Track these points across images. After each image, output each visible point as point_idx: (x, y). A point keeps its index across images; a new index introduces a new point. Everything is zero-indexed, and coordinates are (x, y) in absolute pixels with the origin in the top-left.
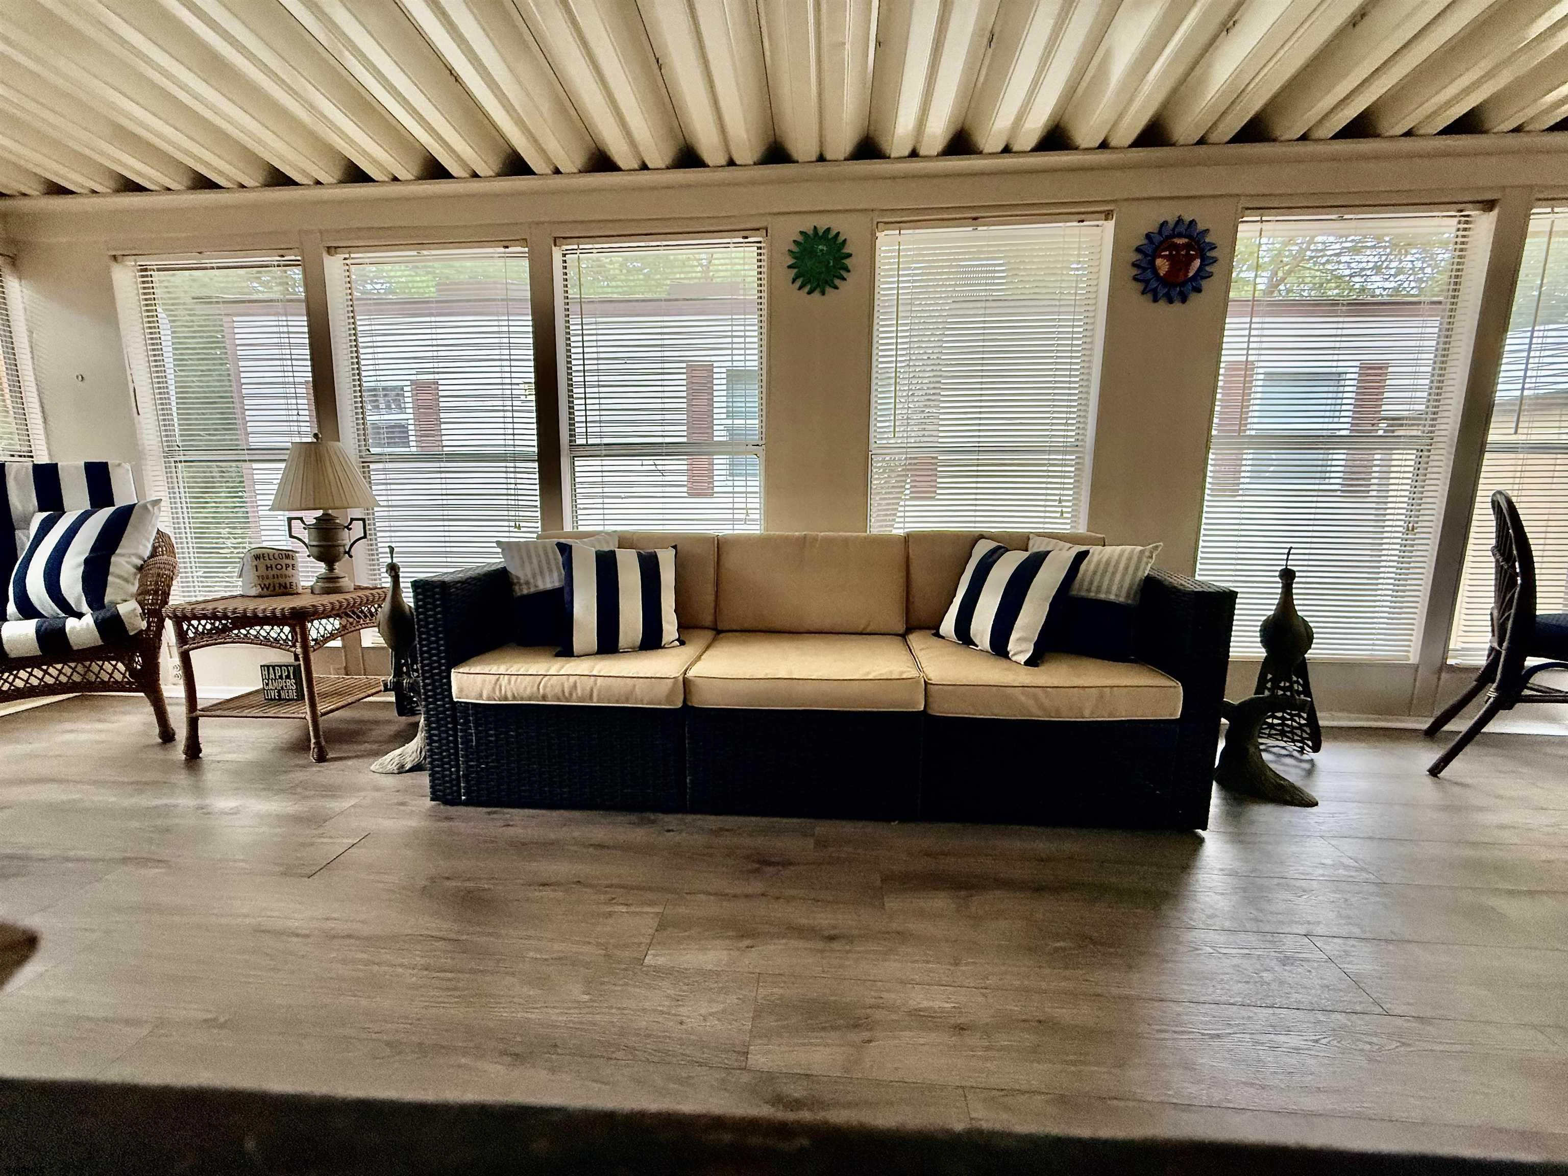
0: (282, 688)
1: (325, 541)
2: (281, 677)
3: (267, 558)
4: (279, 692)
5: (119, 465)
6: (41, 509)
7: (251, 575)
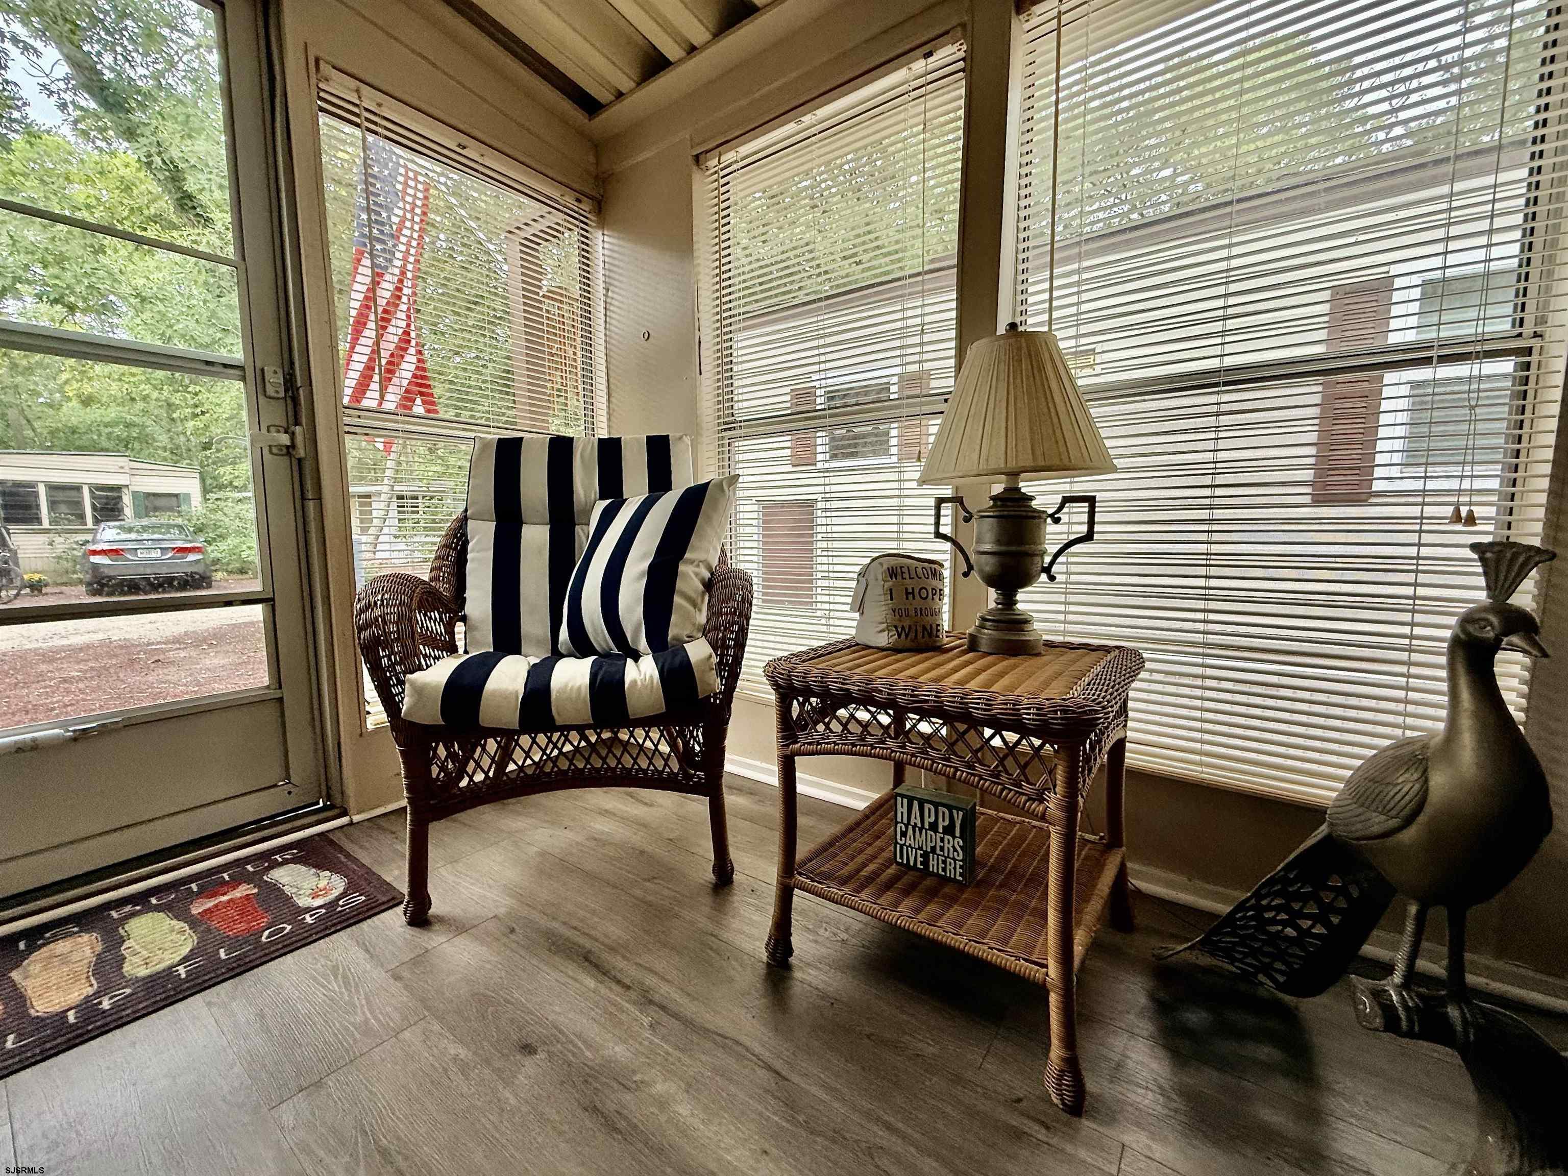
0: (933, 849)
1: (1008, 544)
2: (934, 827)
3: (906, 575)
4: (925, 856)
5: (681, 438)
6: (602, 497)
7: (879, 610)
